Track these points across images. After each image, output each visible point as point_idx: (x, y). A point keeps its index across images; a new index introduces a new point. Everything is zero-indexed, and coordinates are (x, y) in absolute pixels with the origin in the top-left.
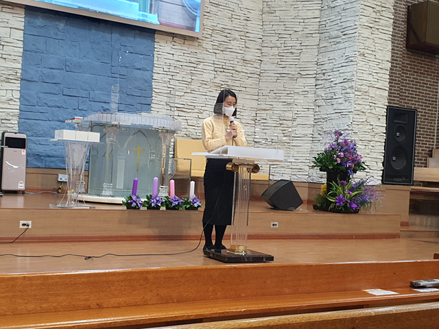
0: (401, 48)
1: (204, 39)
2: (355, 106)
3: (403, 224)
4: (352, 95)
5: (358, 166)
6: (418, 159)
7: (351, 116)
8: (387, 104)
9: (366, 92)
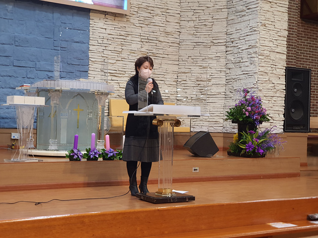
0: (296, 18)
1: (131, 15)
2: (259, 68)
3: (303, 165)
4: (256, 59)
5: (263, 118)
6: (313, 110)
7: (256, 76)
8: (286, 65)
9: (268, 56)
